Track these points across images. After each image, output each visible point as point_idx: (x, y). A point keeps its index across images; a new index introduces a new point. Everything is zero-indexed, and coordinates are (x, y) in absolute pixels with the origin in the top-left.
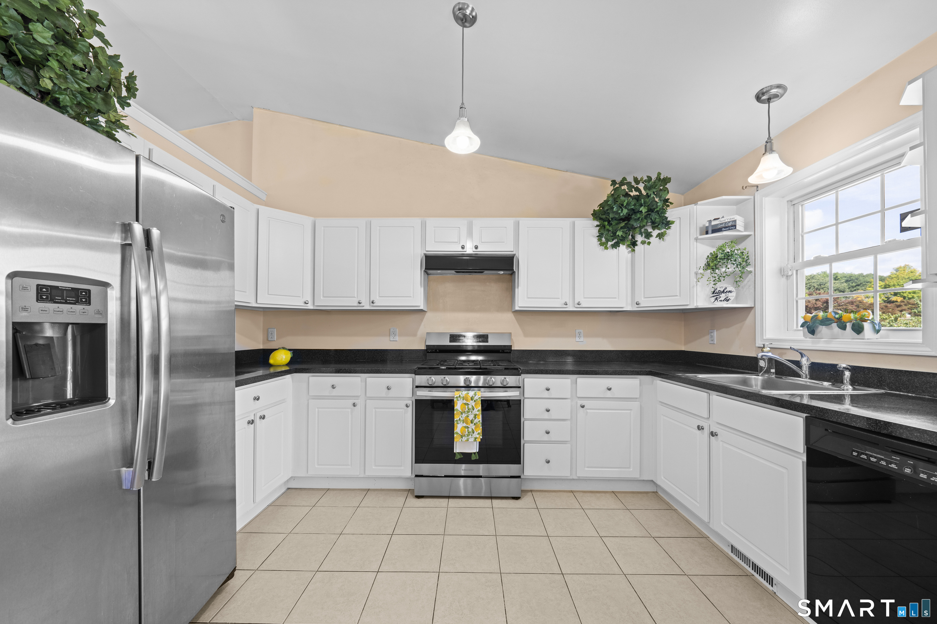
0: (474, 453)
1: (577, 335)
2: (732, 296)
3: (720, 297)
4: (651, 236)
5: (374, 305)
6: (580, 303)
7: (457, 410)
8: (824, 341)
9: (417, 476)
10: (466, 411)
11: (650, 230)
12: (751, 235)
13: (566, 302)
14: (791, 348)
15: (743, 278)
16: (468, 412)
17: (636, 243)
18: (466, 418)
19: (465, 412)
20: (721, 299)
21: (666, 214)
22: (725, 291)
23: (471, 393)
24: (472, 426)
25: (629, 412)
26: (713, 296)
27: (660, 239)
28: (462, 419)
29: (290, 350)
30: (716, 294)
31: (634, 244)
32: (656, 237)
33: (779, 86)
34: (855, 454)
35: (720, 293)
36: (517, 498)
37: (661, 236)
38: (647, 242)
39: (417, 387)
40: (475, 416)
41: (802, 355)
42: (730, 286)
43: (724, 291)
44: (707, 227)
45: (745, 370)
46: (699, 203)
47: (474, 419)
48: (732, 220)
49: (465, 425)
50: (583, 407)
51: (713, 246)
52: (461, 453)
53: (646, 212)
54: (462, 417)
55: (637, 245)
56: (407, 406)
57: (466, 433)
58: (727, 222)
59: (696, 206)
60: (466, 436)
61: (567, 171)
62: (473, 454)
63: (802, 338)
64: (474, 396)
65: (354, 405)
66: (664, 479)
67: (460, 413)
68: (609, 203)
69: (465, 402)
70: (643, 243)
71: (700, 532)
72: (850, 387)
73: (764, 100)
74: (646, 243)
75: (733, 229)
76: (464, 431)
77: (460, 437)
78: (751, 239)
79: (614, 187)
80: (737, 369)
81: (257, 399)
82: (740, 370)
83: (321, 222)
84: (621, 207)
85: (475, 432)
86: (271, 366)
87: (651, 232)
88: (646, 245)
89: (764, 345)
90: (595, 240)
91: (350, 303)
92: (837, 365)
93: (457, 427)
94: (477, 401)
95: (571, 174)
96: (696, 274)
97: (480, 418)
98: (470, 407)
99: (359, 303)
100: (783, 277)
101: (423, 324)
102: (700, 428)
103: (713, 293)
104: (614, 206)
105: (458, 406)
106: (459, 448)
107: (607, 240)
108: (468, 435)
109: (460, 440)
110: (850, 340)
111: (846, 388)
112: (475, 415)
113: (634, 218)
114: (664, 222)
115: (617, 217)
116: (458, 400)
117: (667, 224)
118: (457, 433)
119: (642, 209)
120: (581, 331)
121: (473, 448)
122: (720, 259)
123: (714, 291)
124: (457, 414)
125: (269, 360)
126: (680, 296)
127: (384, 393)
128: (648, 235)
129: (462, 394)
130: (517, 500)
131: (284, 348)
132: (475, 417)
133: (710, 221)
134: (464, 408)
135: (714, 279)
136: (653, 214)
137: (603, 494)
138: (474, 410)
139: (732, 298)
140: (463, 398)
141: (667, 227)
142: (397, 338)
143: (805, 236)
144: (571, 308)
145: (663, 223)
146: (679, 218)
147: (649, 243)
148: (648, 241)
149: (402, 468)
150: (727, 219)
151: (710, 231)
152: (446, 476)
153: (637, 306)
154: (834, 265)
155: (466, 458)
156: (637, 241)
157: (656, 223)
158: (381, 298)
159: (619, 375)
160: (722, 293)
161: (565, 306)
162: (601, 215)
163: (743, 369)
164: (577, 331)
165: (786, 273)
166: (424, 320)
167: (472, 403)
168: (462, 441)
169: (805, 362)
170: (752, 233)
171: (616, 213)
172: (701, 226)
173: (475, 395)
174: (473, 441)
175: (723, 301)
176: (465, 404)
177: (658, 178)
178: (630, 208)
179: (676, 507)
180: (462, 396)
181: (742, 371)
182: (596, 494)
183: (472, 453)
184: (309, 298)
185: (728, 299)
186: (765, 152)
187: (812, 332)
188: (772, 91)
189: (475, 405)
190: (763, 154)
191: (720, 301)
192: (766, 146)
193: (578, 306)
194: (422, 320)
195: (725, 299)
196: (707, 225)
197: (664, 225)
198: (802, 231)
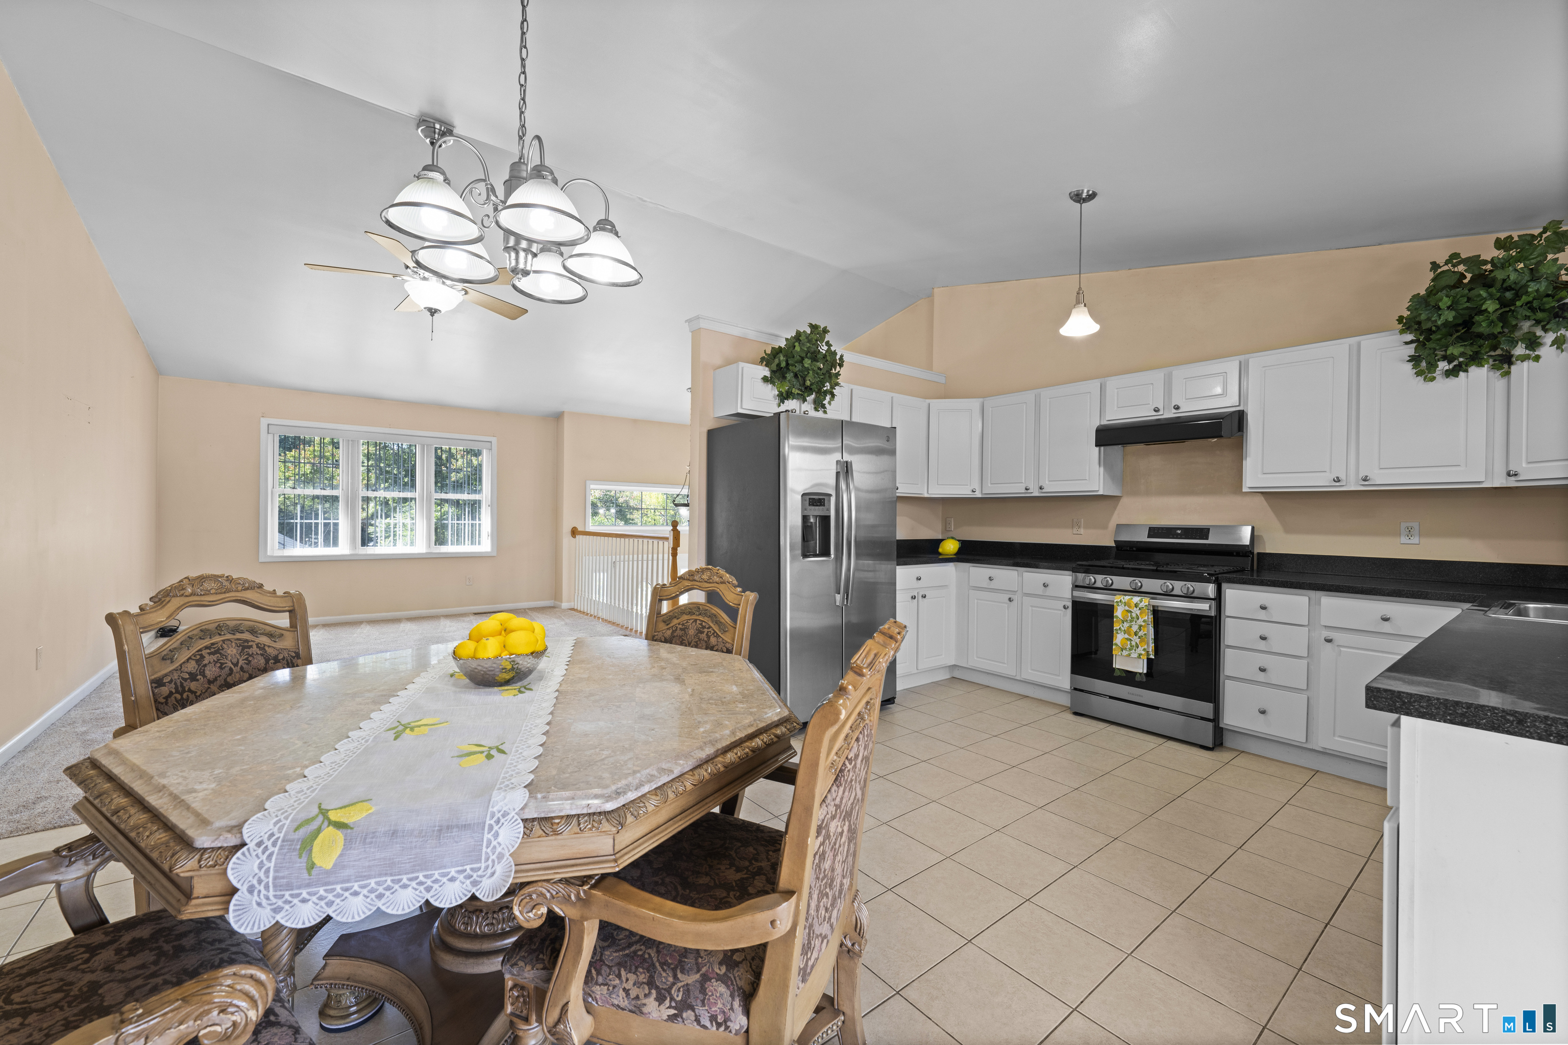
0: (1140, 674)
1: (1405, 532)
4: (1539, 344)
5: (1043, 491)
6: (1369, 478)
7: (1118, 618)
9: (1075, 689)
10: (1128, 619)
11: (1532, 334)
13: (1338, 476)
16: (1131, 621)
17: (1511, 360)
18: (1128, 629)
19: (1127, 621)
23: (1139, 600)
24: (1136, 639)
28: (1123, 629)
29: (959, 541)
31: (1507, 362)
32: (1552, 345)
36: (1212, 749)
37: (1559, 343)
38: (1532, 356)
39: (1077, 586)
47: (1138, 630)
49: (1126, 636)
50: (1329, 641)
52: (1121, 670)
54: (1123, 626)
55: (1514, 363)
56: (1065, 607)
57: (1127, 646)
60: (1128, 650)
62: (1138, 675)
65: (1010, 600)
67: (1121, 622)
69: (1127, 608)
70: (1527, 357)
74: (1535, 357)
76: (1125, 643)
77: (1121, 649)
79: (1434, 273)
81: (919, 579)
83: (990, 402)
85: (1139, 646)
86: (940, 554)
87: (1537, 337)
88: (1535, 360)
91: (1015, 489)
93: (1117, 637)
94: (1145, 610)
97: (1146, 631)
98: (1134, 615)
99: (1026, 489)
101: (1116, 512)
105: (1119, 612)
106: (1120, 663)
108: (1130, 650)
109: (1121, 654)
112: (1140, 626)
116: (1118, 606)
118: (1116, 645)
119: (1488, 306)
121: (1140, 667)
124: (1118, 622)
125: (938, 548)
127: (1040, 590)
128: (1533, 344)
129: (1124, 599)
130: (1206, 750)
131: (953, 538)
134: (1126, 616)
138: (1138, 619)
140: (1125, 604)
142: (1082, 531)
144: (1351, 486)
147: (1542, 357)
148: (1537, 352)
149: (1060, 678)
153: (1512, 479)
155: (1128, 678)
156: (1511, 356)
157: (1545, 322)
158: (1051, 483)
159: (1407, 597)
161: (1336, 483)
162: (1414, 324)
164: (1405, 525)
166: (1119, 507)
167: (1136, 611)
173: (1141, 601)
174: (1138, 658)
176: (1127, 611)
180: (1123, 601)
183: (1136, 673)
184: (977, 486)
189: (1145, 613)
193: (1368, 482)
194: (1115, 508)
197: (1561, 323)
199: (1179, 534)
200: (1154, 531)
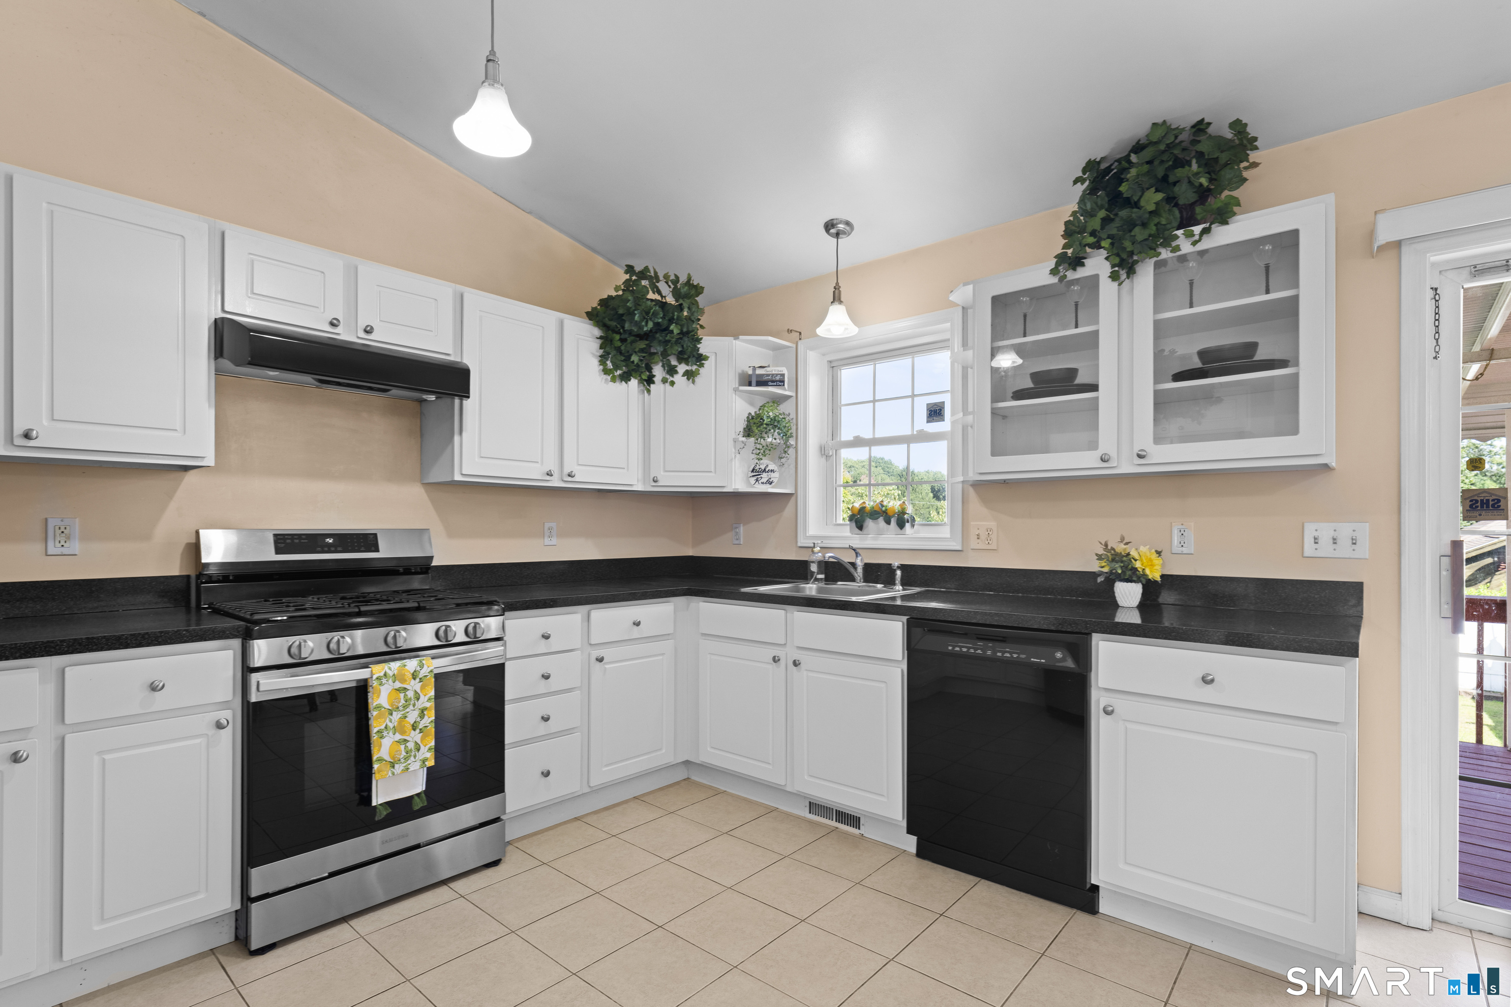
0: (418, 795)
1: (547, 533)
2: (775, 476)
3: (762, 478)
4: (676, 372)
5: (31, 444)
6: (573, 473)
7: (380, 707)
8: (871, 537)
10: (401, 704)
11: (674, 362)
12: (791, 397)
13: (550, 470)
14: (850, 546)
15: (788, 454)
16: (405, 707)
17: (653, 379)
18: (400, 722)
19: (398, 708)
20: (763, 480)
21: (701, 343)
22: (767, 470)
23: (412, 664)
24: (416, 736)
25: (660, 658)
26: (753, 476)
27: (688, 379)
28: (391, 725)
30: (757, 473)
31: (650, 381)
32: (683, 376)
33: (848, 223)
34: (950, 648)
35: (760, 472)
36: (496, 863)
37: (690, 375)
38: (669, 380)
39: (256, 669)
40: (423, 712)
41: (857, 554)
42: (772, 463)
43: (765, 469)
44: (750, 376)
45: (783, 578)
46: (741, 337)
47: (419, 719)
48: (780, 373)
49: (398, 737)
50: (600, 660)
51: (752, 404)
52: (385, 803)
53: (678, 334)
54: (391, 721)
55: (653, 383)
56: (217, 726)
57: (401, 754)
58: (774, 374)
59: (734, 341)
60: (402, 760)
61: (530, 213)
62: (414, 798)
63: (849, 534)
64: (418, 668)
65: (16, 758)
66: (712, 750)
67: (387, 713)
68: (628, 304)
69: (398, 685)
70: (664, 381)
71: (766, 807)
72: (901, 588)
73: (832, 233)
74: (668, 383)
75: (780, 385)
76: (397, 751)
77: (389, 766)
78: (793, 400)
79: (630, 277)
80: (774, 578)
82: (777, 580)
84: (645, 318)
85: (422, 747)
87: (676, 366)
88: (667, 385)
89: (814, 543)
90: (595, 362)
92: (891, 564)
93: (380, 746)
94: (425, 680)
95: (537, 220)
96: (735, 441)
97: (431, 716)
98: (410, 694)
100: (822, 458)
102: (776, 660)
103: (753, 471)
104: (636, 312)
105: (381, 697)
106: (384, 793)
107: (616, 367)
108: (406, 759)
109: (390, 774)
110: (894, 536)
111: (897, 588)
113: (658, 337)
114: (695, 354)
115: (636, 330)
116: (381, 684)
117: (700, 359)
118: (380, 760)
119: (673, 328)
120: (553, 525)
121: (416, 785)
122: (766, 424)
123: (753, 470)
124: (379, 716)
126: (715, 473)
127: (140, 701)
128: (672, 371)
129: (390, 669)
130: (497, 865)
132: (422, 715)
133: (754, 368)
134: (395, 699)
135: (758, 451)
136: (686, 339)
137: (624, 806)
138: (418, 699)
139: (775, 480)
140: (392, 677)
141: (698, 363)
143: (842, 408)
144: (555, 482)
145: (694, 356)
146: (715, 354)
147: (672, 383)
148: (671, 379)
149: (201, 896)
150: (773, 370)
151: (754, 383)
152: (332, 875)
153: (654, 484)
154: (873, 448)
156: (654, 376)
157: (685, 354)
160: (763, 472)
161: (548, 478)
162: (607, 319)
163: (781, 578)
164: (547, 525)
165: (826, 452)
166: (177, 494)
167: (414, 686)
168: (393, 774)
169: (859, 563)
170: (793, 394)
171: (637, 324)
172: (740, 372)
173: (421, 666)
174: (418, 767)
175: (766, 483)
176: (398, 690)
177: (688, 283)
178: (656, 321)
179: (723, 789)
180: (390, 673)
181: (780, 580)
182: (615, 809)
183: (410, 798)
185: (771, 480)
186: (834, 300)
187: (860, 527)
188: (839, 226)
189: (422, 688)
190: (832, 302)
191: (762, 483)
192: (834, 292)
193: (570, 479)
195: (767, 481)
196: (750, 372)
197: (694, 359)
198: (840, 403)
199: (329, 545)
200: (284, 542)
